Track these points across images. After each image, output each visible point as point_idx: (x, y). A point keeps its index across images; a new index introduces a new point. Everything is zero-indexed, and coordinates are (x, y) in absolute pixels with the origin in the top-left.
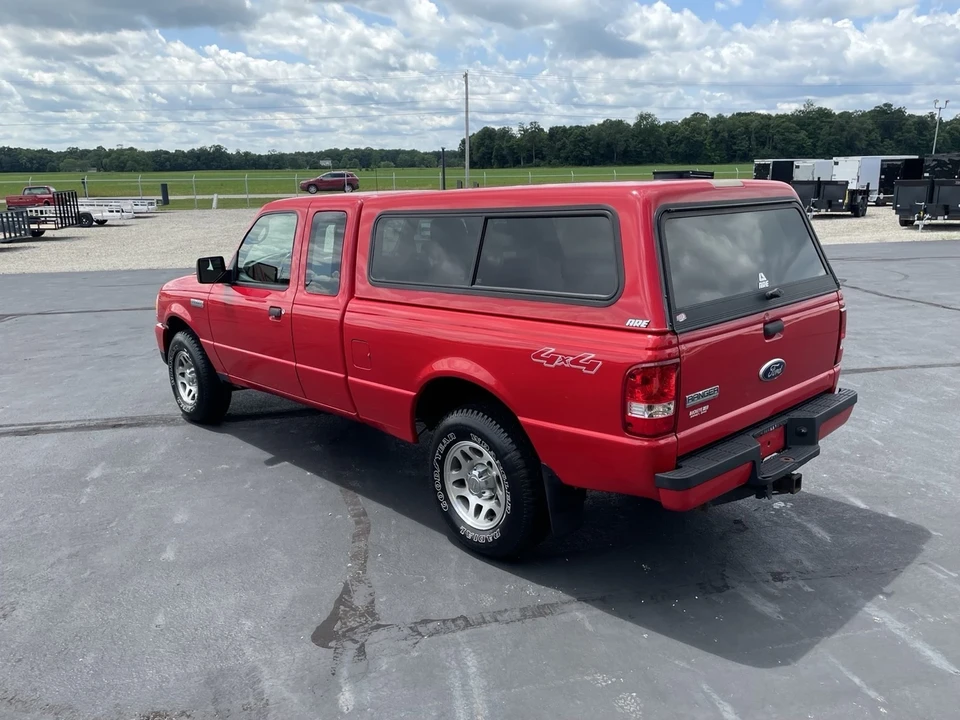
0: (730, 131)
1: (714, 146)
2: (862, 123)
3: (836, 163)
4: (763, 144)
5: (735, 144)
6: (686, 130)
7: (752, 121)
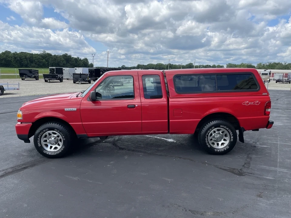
0: (20, 58)
1: (15, 62)
2: (61, 58)
3: (76, 69)
4: (32, 62)
5: (22, 62)
6: (4, 56)
7: (27, 55)
